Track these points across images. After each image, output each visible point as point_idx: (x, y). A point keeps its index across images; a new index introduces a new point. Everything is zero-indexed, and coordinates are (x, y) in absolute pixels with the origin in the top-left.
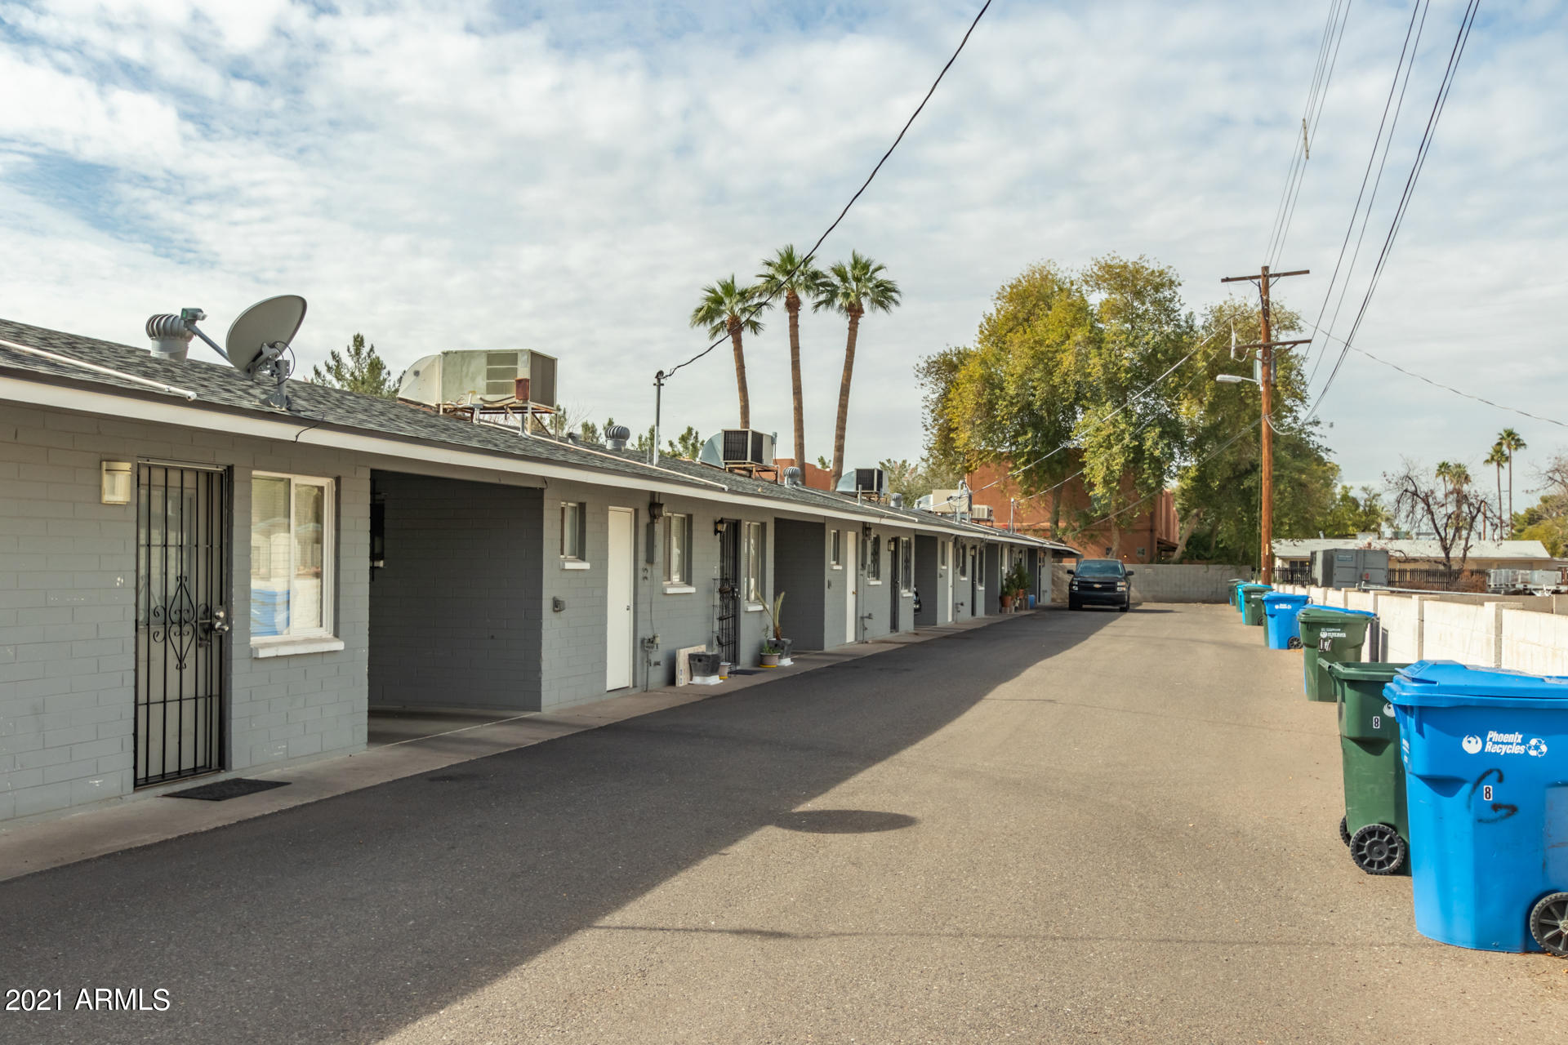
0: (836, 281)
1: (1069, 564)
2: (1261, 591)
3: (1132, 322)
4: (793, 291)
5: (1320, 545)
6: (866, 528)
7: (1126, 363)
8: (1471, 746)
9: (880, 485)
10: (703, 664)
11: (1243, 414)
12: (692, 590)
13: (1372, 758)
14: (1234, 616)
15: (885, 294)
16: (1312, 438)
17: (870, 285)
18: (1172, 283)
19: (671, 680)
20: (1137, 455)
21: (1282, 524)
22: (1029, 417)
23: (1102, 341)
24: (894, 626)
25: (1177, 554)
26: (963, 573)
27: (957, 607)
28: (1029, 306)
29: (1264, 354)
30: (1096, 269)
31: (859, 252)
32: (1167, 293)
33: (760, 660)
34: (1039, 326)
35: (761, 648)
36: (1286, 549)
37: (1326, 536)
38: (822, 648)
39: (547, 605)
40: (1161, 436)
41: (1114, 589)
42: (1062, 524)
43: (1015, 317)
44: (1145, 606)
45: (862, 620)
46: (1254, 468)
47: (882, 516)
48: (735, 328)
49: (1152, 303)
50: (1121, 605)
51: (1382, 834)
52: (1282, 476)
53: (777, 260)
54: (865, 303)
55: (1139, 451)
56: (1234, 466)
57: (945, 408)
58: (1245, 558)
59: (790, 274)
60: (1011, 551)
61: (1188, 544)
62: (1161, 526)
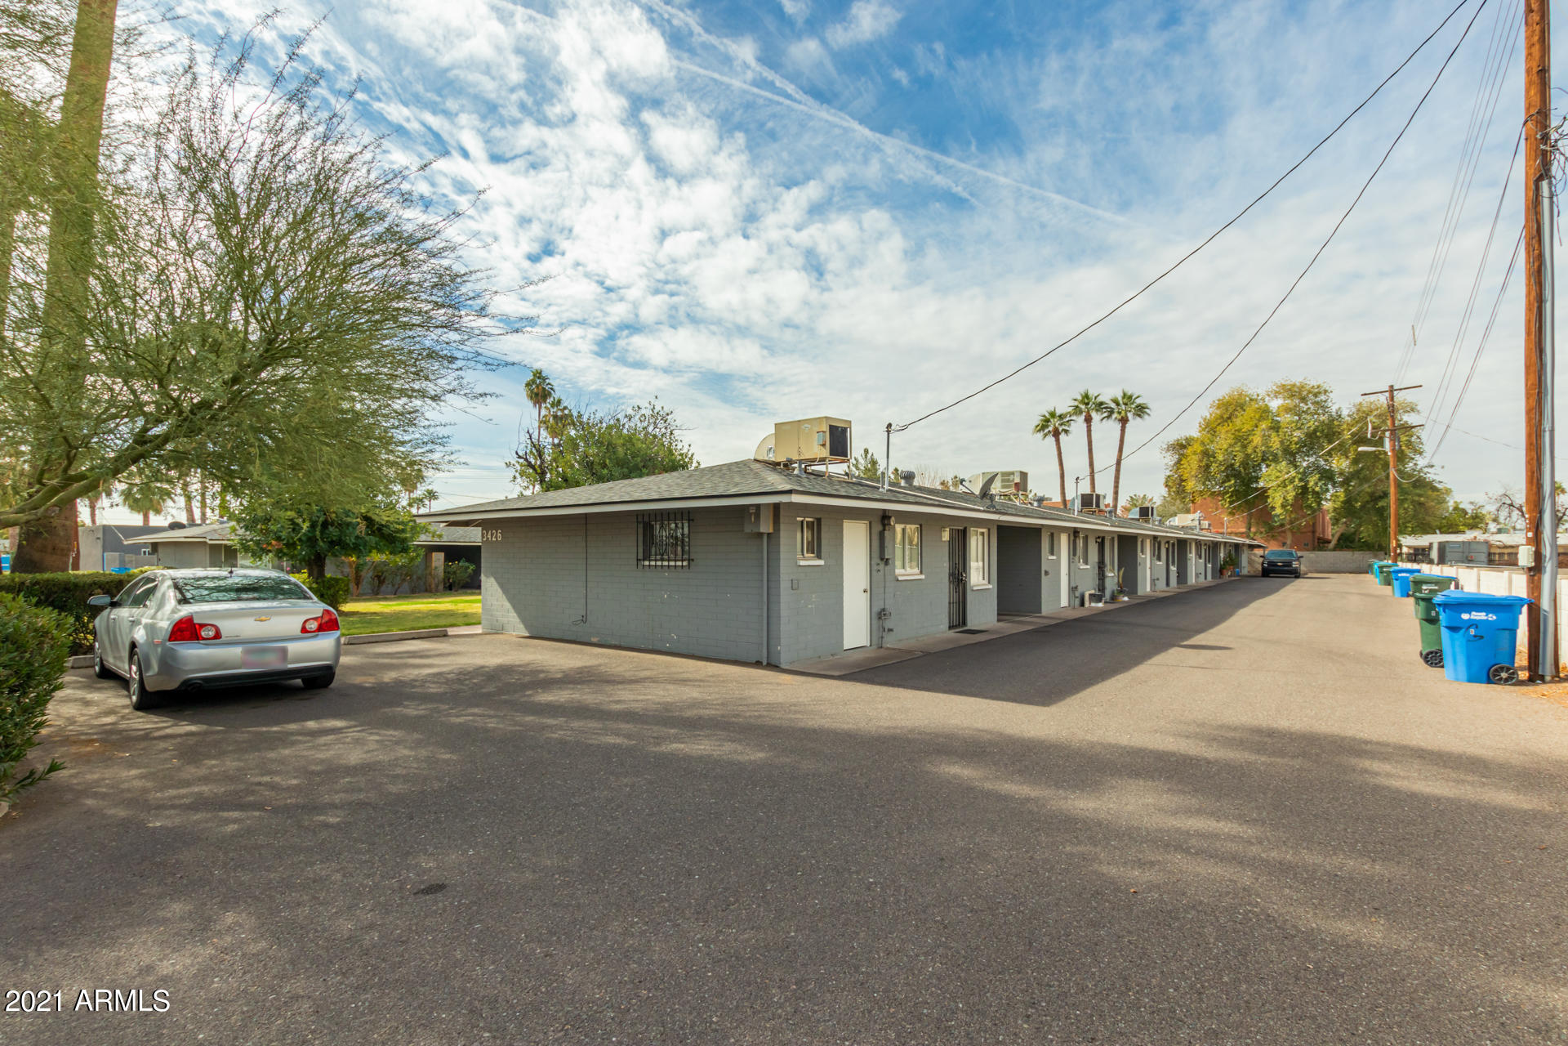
0: (1113, 405)
1: (1259, 552)
2: (1389, 567)
3: (1299, 416)
4: (1088, 412)
5: (1436, 539)
6: (1155, 537)
7: (1296, 439)
8: (1465, 616)
9: (1152, 515)
10: (1096, 598)
11: (1377, 464)
12: (1088, 567)
13: (1432, 626)
14: (1372, 581)
15: (1141, 410)
16: (1428, 475)
17: (1133, 406)
18: (1326, 391)
19: (1082, 604)
20: (1304, 491)
21: (1406, 527)
22: (1231, 472)
23: (1279, 428)
24: (1168, 584)
25: (1331, 545)
26: (1200, 558)
27: (1197, 575)
28: (1230, 410)
29: (1391, 434)
30: (1274, 388)
31: (1126, 390)
32: (1323, 397)
33: (1113, 598)
34: (1238, 422)
35: (1113, 592)
36: (1409, 542)
37: (1441, 533)
38: (1136, 593)
39: (1043, 573)
40: (1320, 479)
41: (1291, 566)
42: (1253, 529)
43: (1222, 417)
44: (1310, 575)
45: (1153, 581)
46: (1385, 495)
47: (1167, 532)
48: (1056, 434)
49: (1312, 403)
50: (1296, 574)
51: (1436, 653)
52: (1406, 499)
53: (1080, 398)
54: (1130, 415)
55: (1305, 489)
56: (1372, 495)
57: (1178, 469)
58: (1379, 547)
59: (1087, 404)
60: (1225, 546)
61: (1339, 539)
62: (1319, 529)
